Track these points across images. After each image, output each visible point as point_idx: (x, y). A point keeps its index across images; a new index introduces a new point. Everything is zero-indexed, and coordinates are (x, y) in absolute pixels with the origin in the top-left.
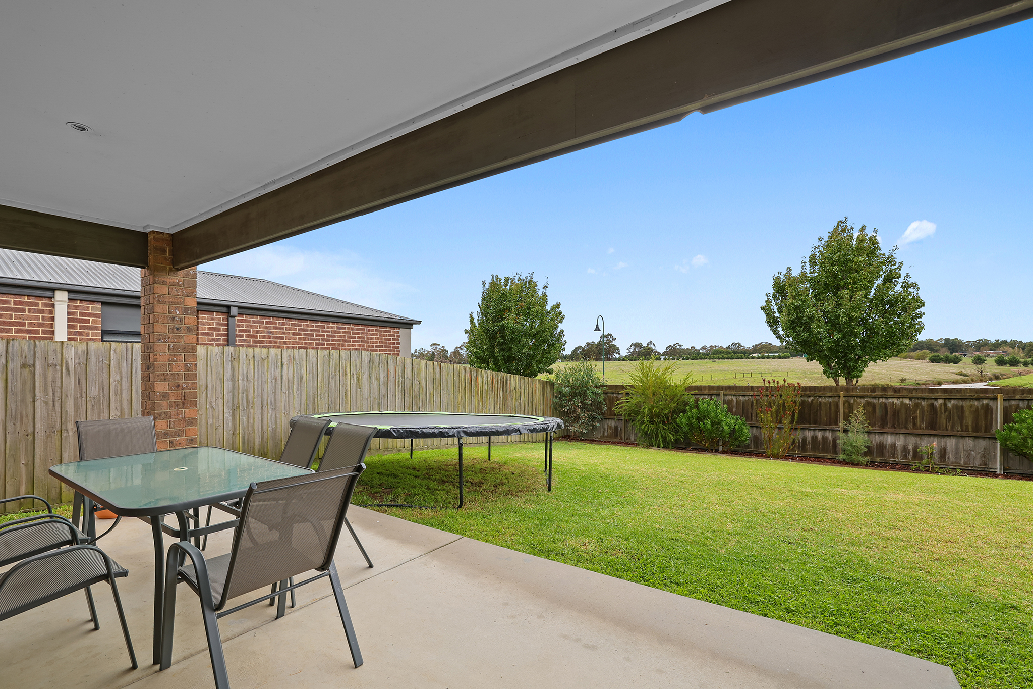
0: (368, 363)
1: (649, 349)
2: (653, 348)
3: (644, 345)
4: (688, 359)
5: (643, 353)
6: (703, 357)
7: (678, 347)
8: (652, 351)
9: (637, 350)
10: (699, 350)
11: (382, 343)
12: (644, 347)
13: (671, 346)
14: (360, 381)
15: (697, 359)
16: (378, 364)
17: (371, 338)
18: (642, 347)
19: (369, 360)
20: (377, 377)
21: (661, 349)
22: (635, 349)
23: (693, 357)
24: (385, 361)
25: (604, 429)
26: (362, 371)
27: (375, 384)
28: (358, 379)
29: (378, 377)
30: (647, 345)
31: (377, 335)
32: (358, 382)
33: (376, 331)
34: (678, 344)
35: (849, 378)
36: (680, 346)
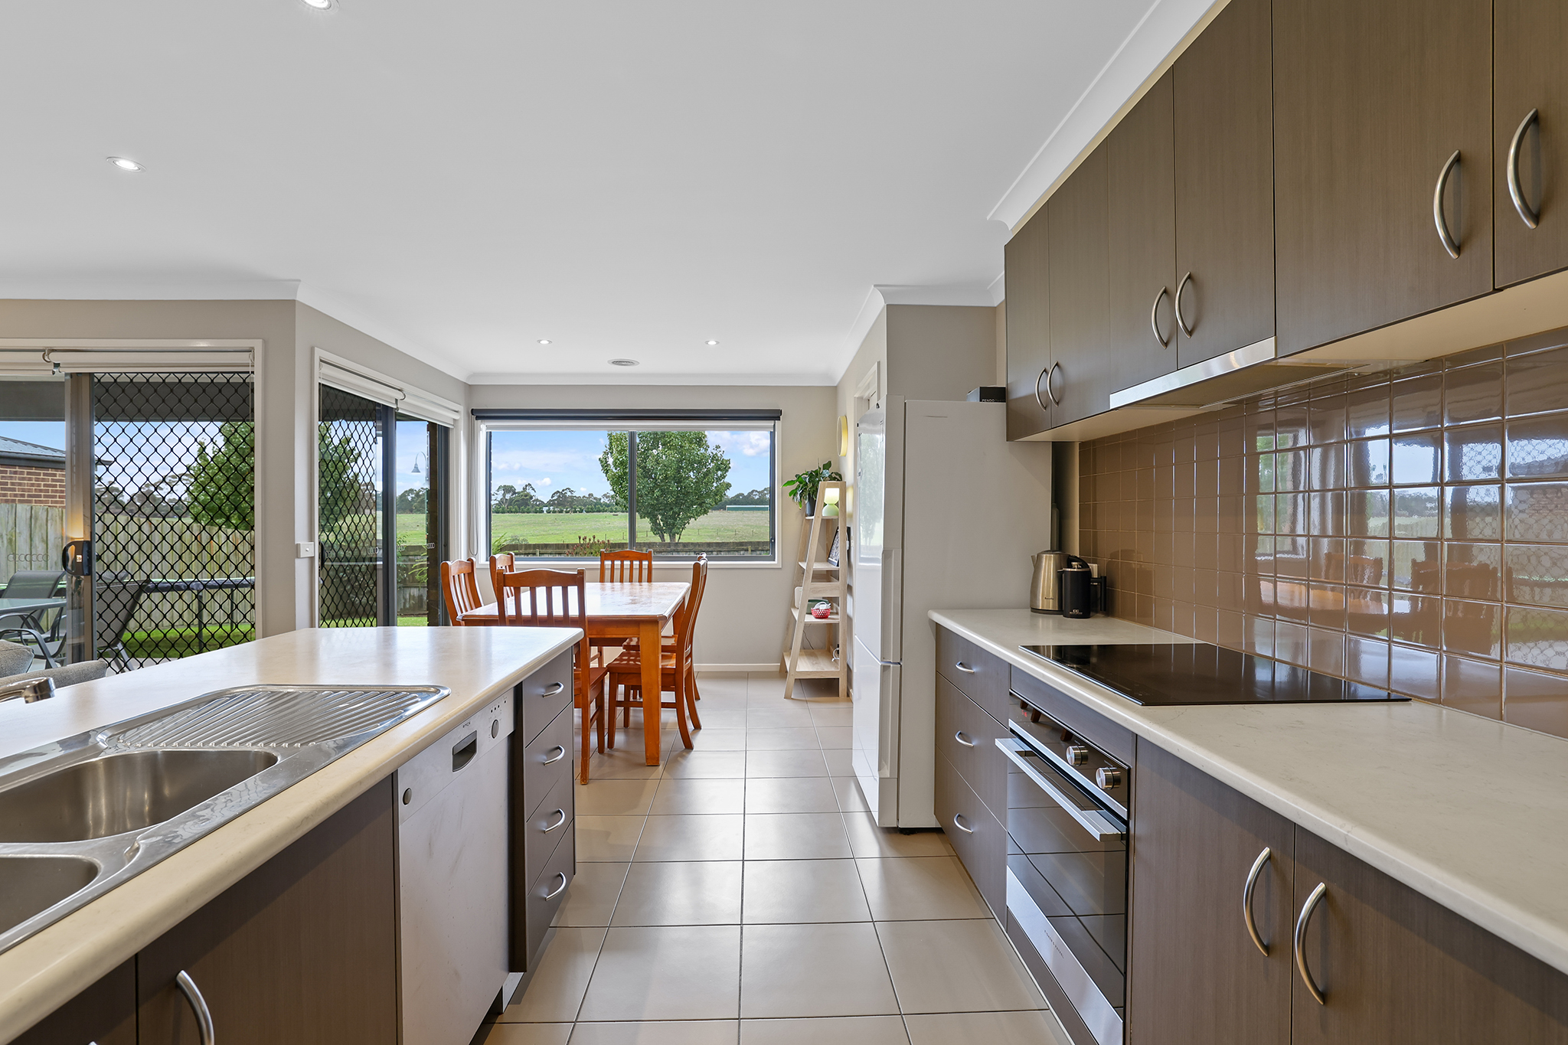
0: (28, 521)
1: (526, 496)
2: (532, 493)
3: (519, 489)
4: (581, 511)
5: (517, 501)
6: (601, 508)
7: (569, 494)
8: (531, 498)
9: (508, 496)
10: (600, 499)
11: (41, 491)
12: (519, 493)
13: (558, 492)
14: (13, 544)
15: (594, 512)
16: (45, 521)
17: (20, 484)
18: (515, 493)
19: (29, 516)
20: (42, 538)
21: (543, 494)
22: (504, 495)
23: (588, 508)
24: (58, 518)
25: (405, 600)
26: (17, 531)
27: (40, 548)
28: (10, 541)
29: (45, 538)
30: (524, 489)
31: (30, 479)
32: (11, 546)
33: (28, 473)
34: (569, 489)
35: (672, 537)
36: (571, 491)
